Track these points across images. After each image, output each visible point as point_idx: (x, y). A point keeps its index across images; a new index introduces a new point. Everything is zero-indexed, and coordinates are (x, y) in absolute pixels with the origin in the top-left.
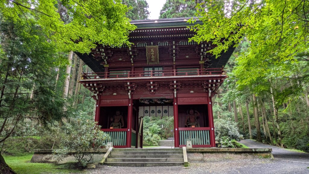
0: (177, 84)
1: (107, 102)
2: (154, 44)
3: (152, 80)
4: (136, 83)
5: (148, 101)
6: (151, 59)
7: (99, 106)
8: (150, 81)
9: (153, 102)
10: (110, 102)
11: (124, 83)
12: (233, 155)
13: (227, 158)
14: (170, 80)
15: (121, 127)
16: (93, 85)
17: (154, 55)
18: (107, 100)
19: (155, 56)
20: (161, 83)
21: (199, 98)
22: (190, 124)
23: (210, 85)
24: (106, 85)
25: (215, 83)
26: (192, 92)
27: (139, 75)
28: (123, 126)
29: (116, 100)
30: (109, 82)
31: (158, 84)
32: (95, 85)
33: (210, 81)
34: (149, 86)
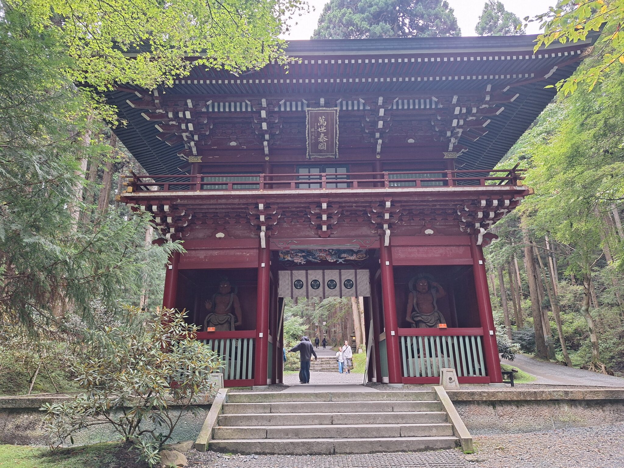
0: (393, 210)
1: (198, 257)
2: (327, 105)
3: (327, 200)
4: (280, 205)
5: (303, 256)
6: (317, 143)
7: (175, 267)
8: (322, 200)
9: (315, 258)
10: (205, 257)
11: (247, 204)
12: (580, 410)
13: (566, 419)
14: (373, 199)
15: (233, 325)
16: (161, 208)
17: (325, 134)
18: (197, 252)
19: (330, 136)
20: (347, 208)
21: (448, 248)
22: (419, 318)
23: (480, 215)
24: (198, 211)
25: (496, 209)
26: (429, 231)
27: (290, 183)
28: (239, 323)
29: (225, 251)
30: (208, 202)
31: (341, 210)
32: (166, 208)
33: (484, 203)
34: (315, 214)
